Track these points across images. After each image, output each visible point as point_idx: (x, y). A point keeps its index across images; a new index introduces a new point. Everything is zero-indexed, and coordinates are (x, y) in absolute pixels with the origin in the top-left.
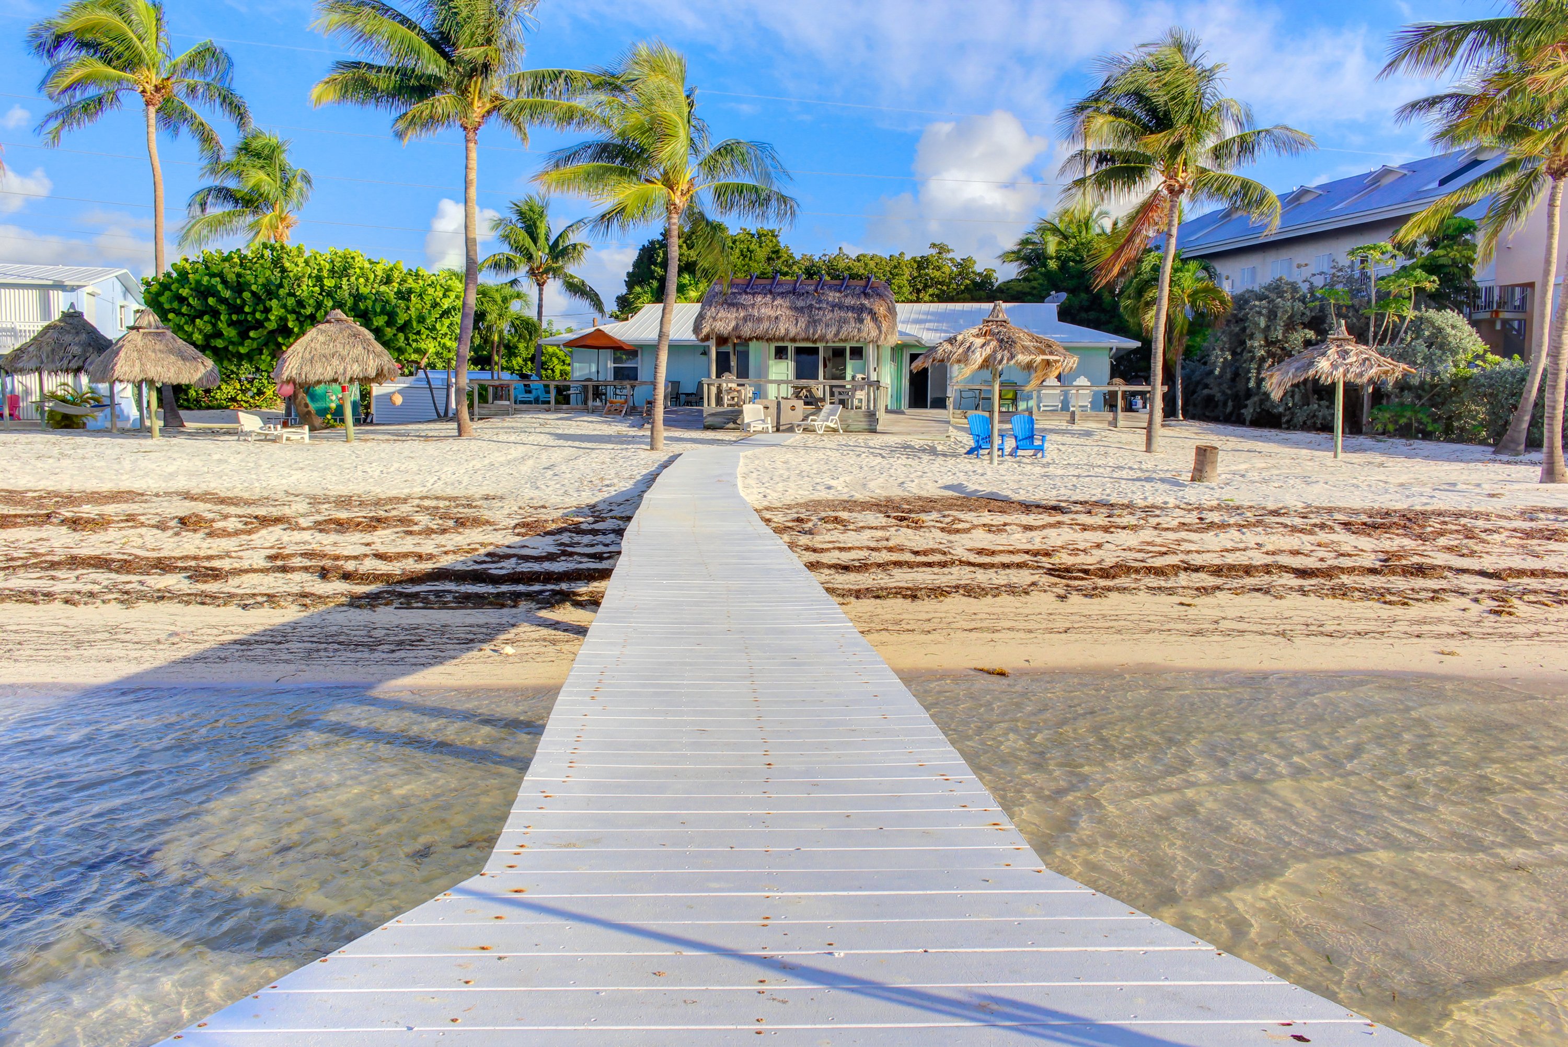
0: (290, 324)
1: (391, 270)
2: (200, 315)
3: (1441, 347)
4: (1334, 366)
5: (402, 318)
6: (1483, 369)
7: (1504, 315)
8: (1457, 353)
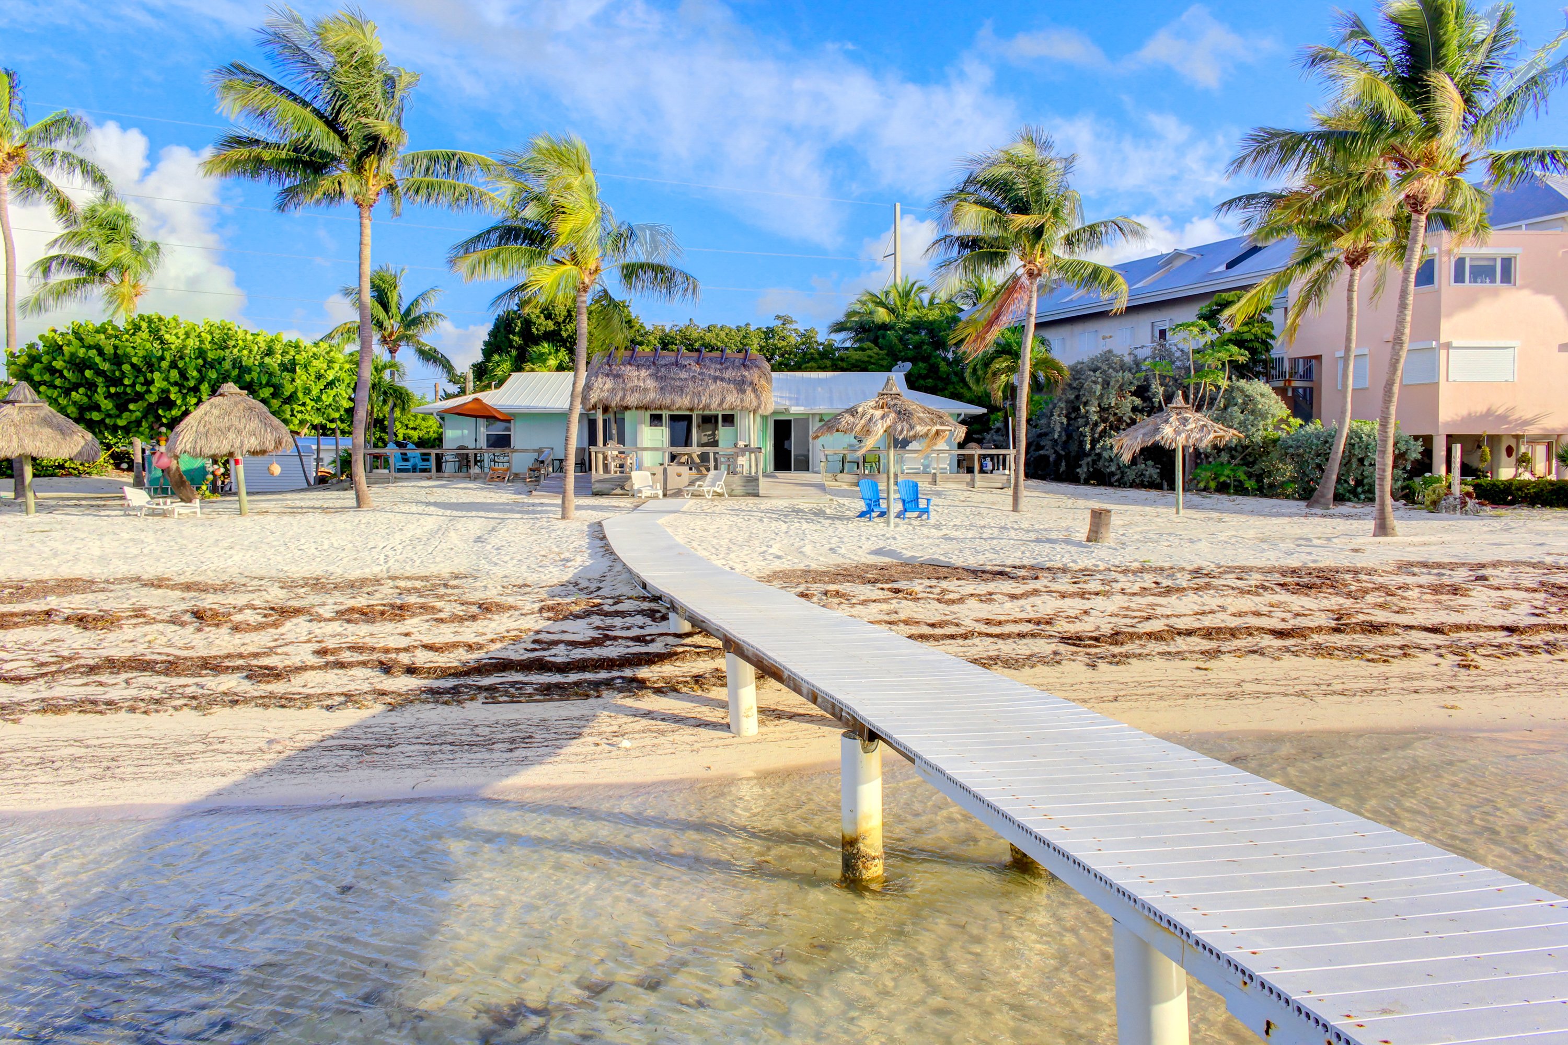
0: (173, 397)
1: (272, 341)
2: (76, 387)
3: (1253, 412)
4: (1177, 432)
5: (288, 390)
6: (1288, 433)
7: (1294, 384)
8: (1267, 418)
